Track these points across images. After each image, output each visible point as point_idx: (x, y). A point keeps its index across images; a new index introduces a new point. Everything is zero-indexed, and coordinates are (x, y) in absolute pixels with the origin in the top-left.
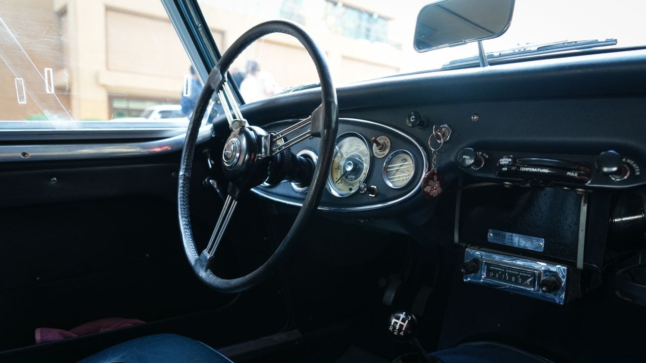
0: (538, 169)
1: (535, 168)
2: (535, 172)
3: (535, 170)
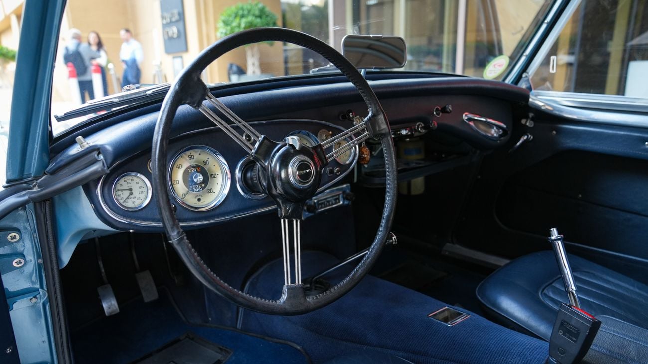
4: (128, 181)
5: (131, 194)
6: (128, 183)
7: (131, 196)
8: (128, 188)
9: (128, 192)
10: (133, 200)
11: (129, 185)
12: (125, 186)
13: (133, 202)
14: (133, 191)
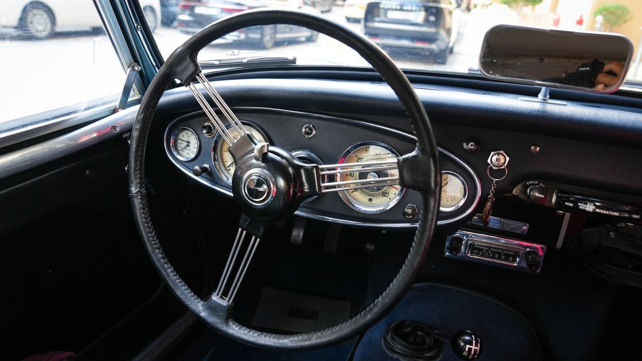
0: (610, 212)
1: (606, 211)
2: (607, 214)
3: (607, 212)
4: (189, 134)
5: (189, 146)
6: (188, 136)
7: (188, 148)
8: (187, 140)
9: (186, 143)
10: (188, 152)
11: (189, 138)
12: (186, 138)
13: (188, 154)
14: (190, 145)
